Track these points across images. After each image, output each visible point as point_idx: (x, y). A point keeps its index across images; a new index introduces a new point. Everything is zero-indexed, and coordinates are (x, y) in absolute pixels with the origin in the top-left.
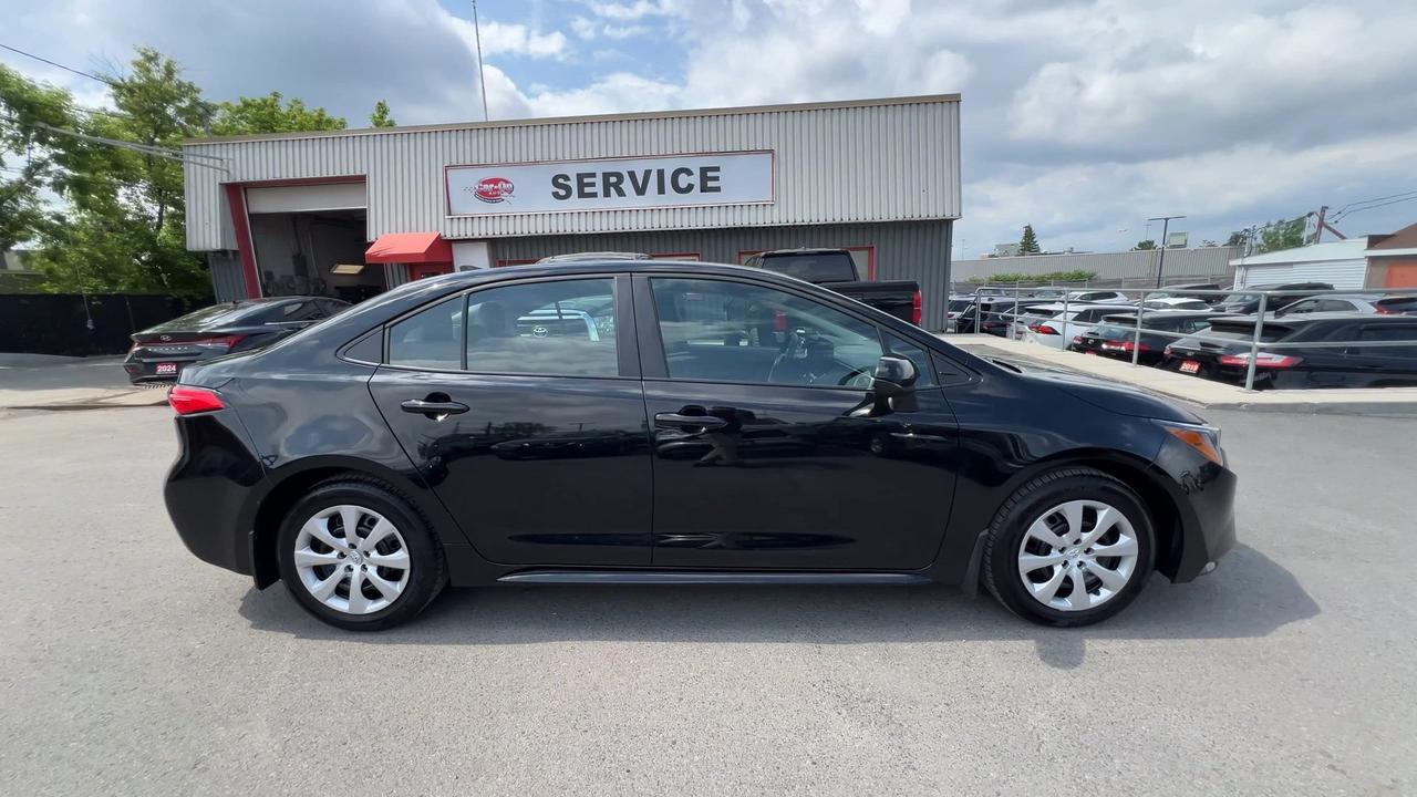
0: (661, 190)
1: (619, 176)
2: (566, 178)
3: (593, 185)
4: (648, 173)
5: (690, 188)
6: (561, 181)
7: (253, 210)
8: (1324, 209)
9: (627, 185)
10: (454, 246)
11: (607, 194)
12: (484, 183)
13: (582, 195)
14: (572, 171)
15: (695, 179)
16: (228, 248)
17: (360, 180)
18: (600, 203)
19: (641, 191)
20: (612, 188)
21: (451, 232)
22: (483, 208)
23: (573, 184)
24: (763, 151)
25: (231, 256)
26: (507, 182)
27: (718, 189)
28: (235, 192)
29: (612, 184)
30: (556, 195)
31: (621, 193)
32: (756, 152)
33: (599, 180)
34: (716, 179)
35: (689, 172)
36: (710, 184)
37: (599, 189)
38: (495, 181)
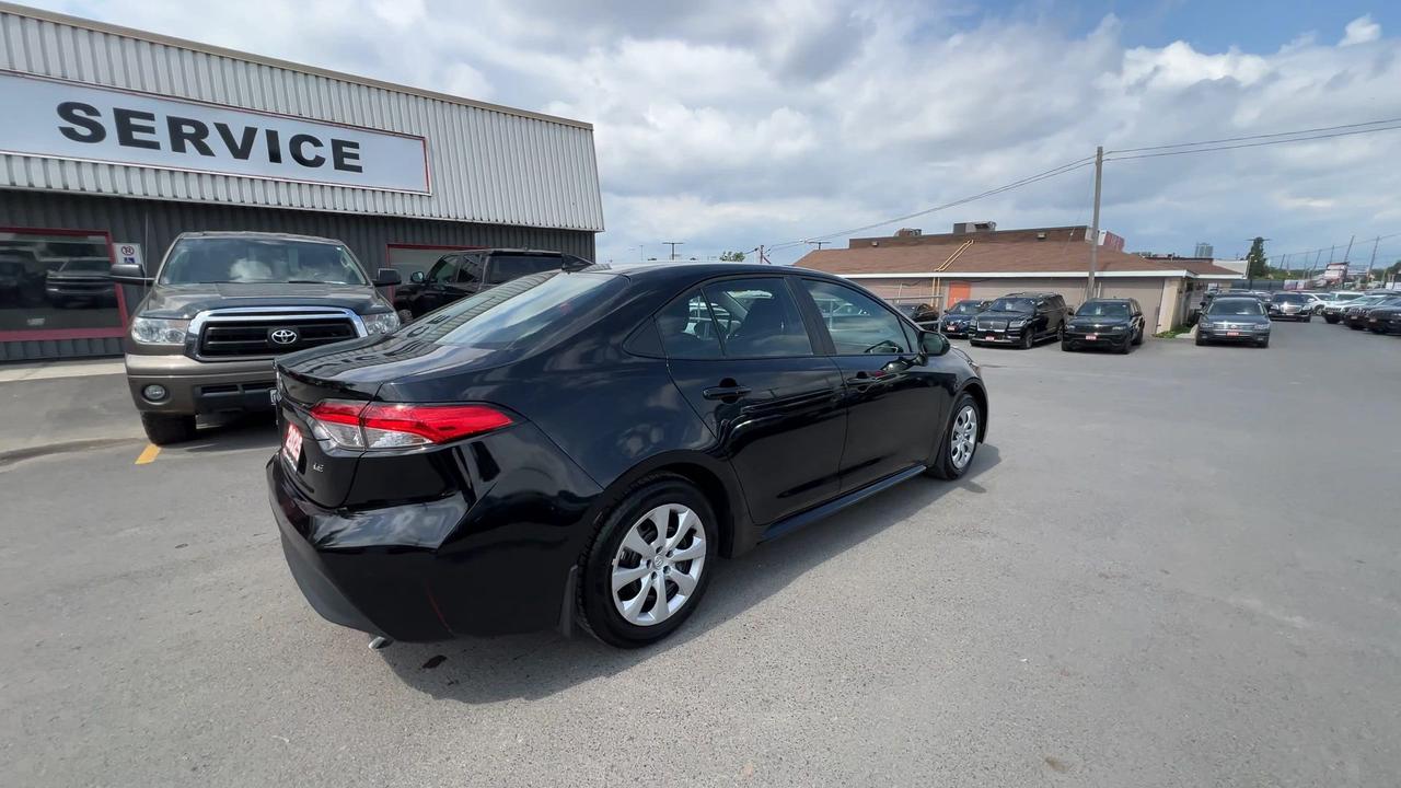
0: (275, 157)
1: (201, 127)
2: (92, 111)
4: (252, 132)
5: (318, 162)
6: (80, 112)
8: (762, 246)
9: (215, 141)
13: (128, 141)
15: (326, 152)
18: (167, 158)
19: (242, 153)
20: (188, 141)
23: (108, 122)
24: (412, 137)
29: (187, 135)
30: (69, 133)
31: (204, 150)
32: (404, 135)
33: (161, 126)
34: (356, 157)
35: (316, 142)
36: (347, 161)
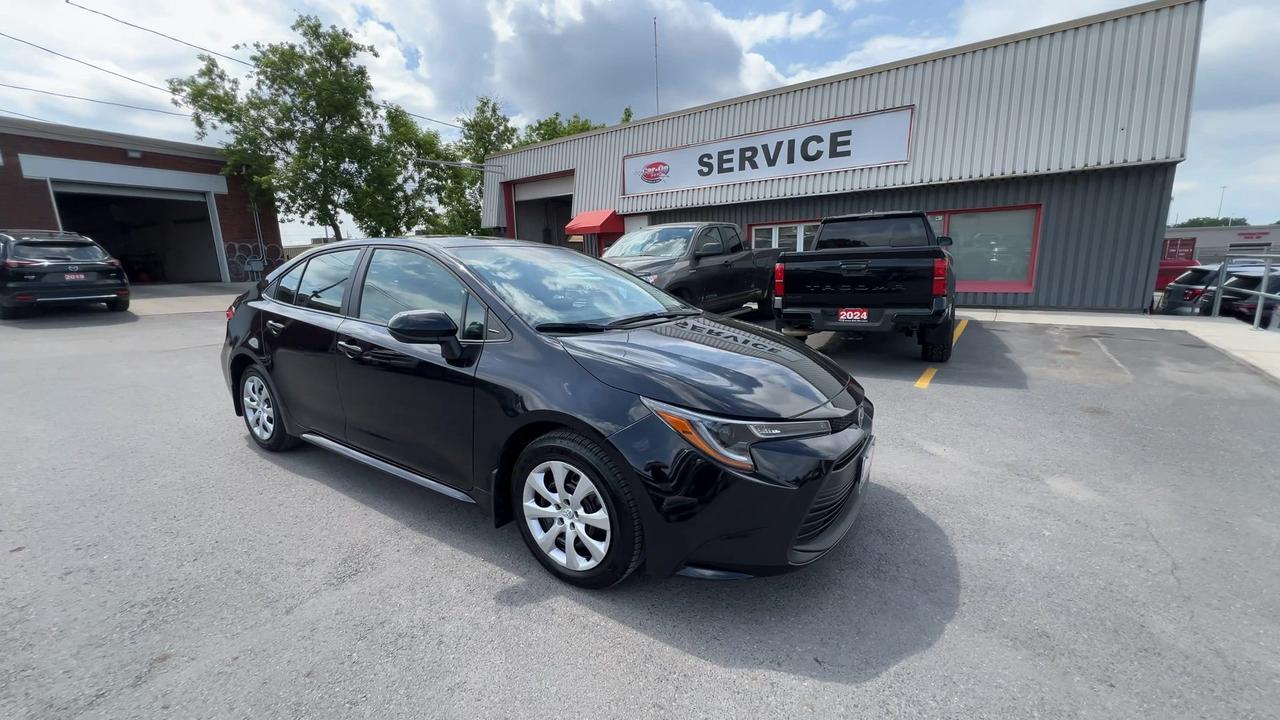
0: (791, 160)
1: (754, 150)
2: (710, 156)
3: (730, 160)
4: (780, 144)
5: (819, 154)
6: (705, 160)
7: (517, 200)
9: (760, 159)
10: (626, 219)
11: (742, 168)
12: (649, 167)
13: (721, 170)
14: (714, 150)
15: (825, 146)
16: (501, 226)
17: (570, 174)
18: (736, 176)
19: (771, 162)
20: (747, 162)
21: (623, 208)
22: (646, 188)
23: (714, 162)
24: (903, 108)
25: (502, 232)
26: (664, 165)
27: (848, 153)
28: (508, 187)
29: (748, 158)
30: (701, 173)
31: (754, 166)
32: (894, 109)
33: (736, 157)
34: (847, 143)
35: (819, 139)
36: (840, 149)
37: (735, 164)
38: (656, 165)
